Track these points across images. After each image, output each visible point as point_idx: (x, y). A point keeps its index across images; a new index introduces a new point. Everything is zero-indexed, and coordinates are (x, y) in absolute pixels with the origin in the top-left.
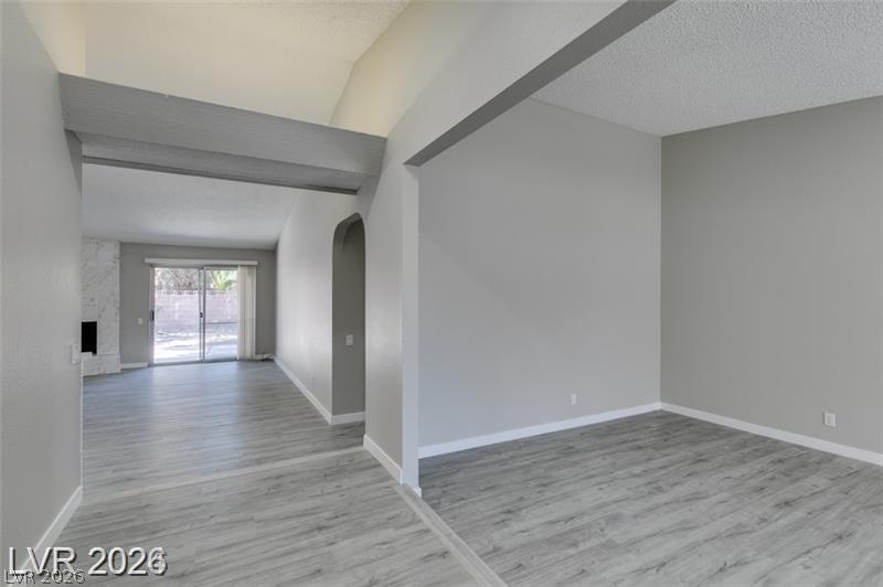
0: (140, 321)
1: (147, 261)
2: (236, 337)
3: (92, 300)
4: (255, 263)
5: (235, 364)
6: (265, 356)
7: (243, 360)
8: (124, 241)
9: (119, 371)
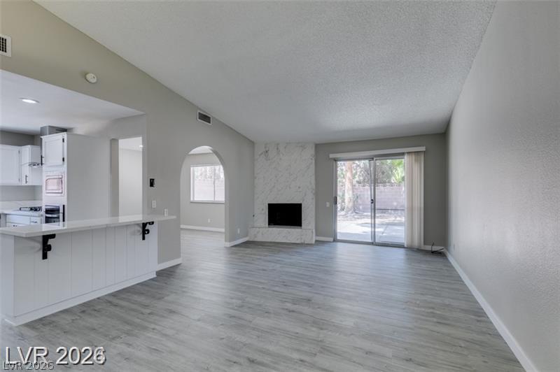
0: (328, 204)
1: (332, 156)
2: (403, 219)
3: (299, 188)
4: (423, 149)
5: (402, 251)
6: (436, 248)
7: (410, 249)
8: (317, 143)
9: (314, 242)
